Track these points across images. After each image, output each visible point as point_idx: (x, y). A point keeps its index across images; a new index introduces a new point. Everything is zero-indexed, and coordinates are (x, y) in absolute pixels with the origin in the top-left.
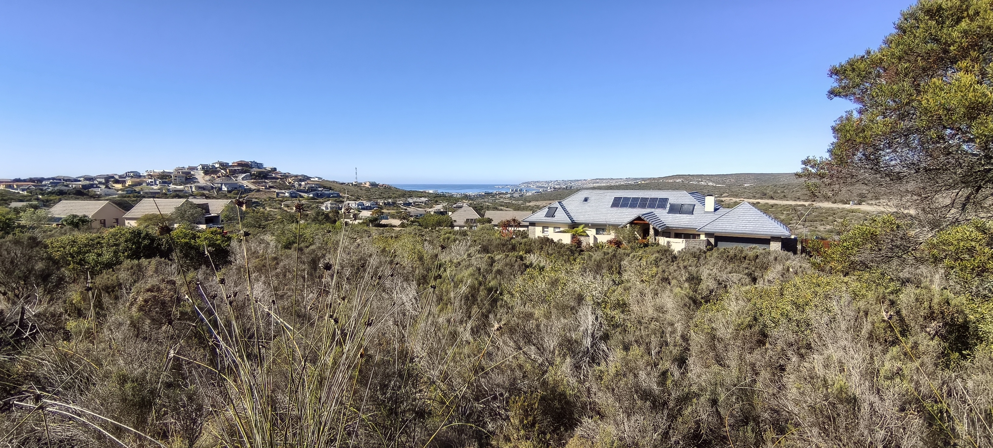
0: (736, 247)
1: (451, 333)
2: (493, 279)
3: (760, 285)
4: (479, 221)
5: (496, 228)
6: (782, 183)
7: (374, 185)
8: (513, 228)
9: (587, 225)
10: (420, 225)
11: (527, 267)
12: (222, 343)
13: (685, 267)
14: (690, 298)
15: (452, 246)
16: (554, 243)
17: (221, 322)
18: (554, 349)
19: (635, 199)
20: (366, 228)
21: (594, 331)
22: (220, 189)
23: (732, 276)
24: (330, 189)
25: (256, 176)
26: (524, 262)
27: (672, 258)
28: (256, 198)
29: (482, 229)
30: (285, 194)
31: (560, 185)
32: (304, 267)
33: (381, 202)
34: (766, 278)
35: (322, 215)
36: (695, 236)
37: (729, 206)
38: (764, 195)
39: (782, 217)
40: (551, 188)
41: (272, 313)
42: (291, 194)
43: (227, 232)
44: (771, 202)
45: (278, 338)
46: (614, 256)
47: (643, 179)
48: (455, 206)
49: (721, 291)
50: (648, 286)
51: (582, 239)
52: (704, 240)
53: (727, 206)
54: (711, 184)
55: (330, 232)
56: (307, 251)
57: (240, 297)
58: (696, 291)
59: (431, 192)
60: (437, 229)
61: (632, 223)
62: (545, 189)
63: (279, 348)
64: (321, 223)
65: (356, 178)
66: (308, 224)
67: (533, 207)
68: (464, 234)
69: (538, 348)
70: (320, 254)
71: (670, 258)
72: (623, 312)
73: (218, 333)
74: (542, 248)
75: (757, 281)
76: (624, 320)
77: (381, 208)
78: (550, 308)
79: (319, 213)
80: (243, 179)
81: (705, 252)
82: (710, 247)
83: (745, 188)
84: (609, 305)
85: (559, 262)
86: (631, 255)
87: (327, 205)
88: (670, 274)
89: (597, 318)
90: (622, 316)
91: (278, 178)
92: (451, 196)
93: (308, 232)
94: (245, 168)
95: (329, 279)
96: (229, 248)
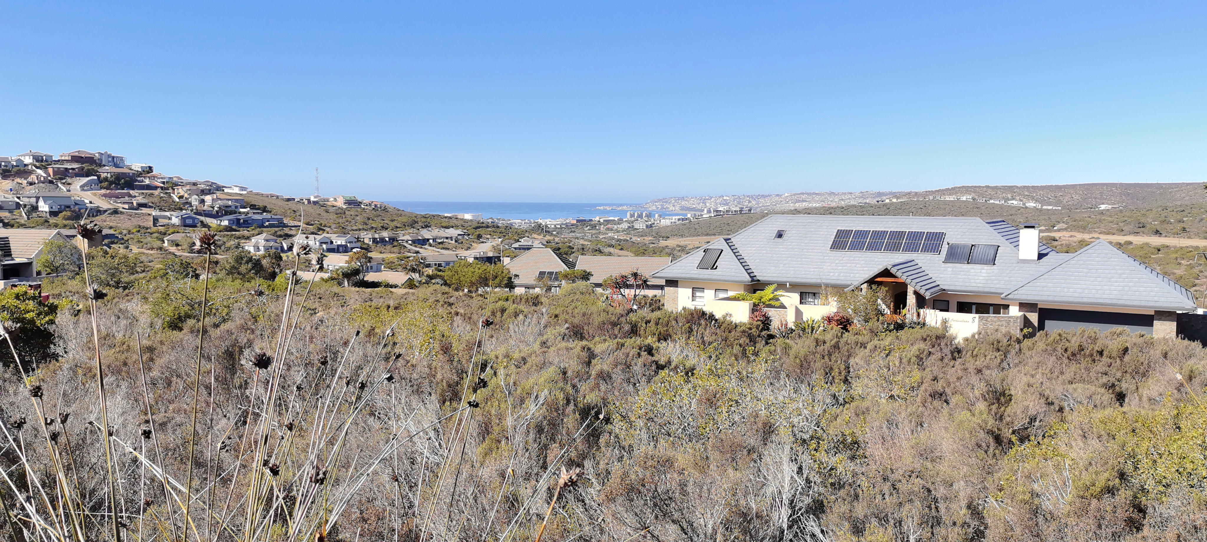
0: (1084, 331)
1: (507, 498)
2: (592, 390)
3: (1131, 405)
4: (566, 276)
5: (599, 290)
6: (1179, 203)
7: (352, 203)
8: (633, 291)
9: (781, 286)
10: (445, 284)
11: (660, 367)
12: (36, 519)
13: (979, 371)
14: (990, 432)
15: (511, 326)
16: (716, 320)
17: (33, 478)
18: (715, 532)
19: (879, 235)
20: (336, 289)
21: (794, 496)
22: (35, 208)
23: (1075, 390)
24: (264, 210)
25: (111, 183)
26: (654, 358)
27: (952, 353)
28: (111, 228)
29: (572, 293)
30: (170, 219)
31: (727, 204)
32: (208, 367)
33: (367, 237)
34: (1145, 393)
35: (247, 262)
36: (999, 308)
37: (1068, 249)
38: (1141, 227)
39: (1179, 272)
40: (709, 212)
41: (142, 458)
42: (183, 219)
43: (48, 297)
44: (1156, 241)
45: (151, 510)
46: (836, 346)
47: (895, 195)
48: (516, 245)
49: (1053, 419)
50: (904, 407)
51: (772, 313)
52: (1017, 318)
53: (1065, 249)
54: (1031, 204)
55: (261, 294)
56: (215, 333)
57: (75, 426)
58: (1001, 418)
59: (468, 216)
60: (480, 291)
61: (871, 282)
62: (698, 213)
63: (155, 529)
64: (244, 277)
65: (318, 189)
66: (218, 281)
67: (673, 249)
68: (536, 301)
69: (683, 529)
70: (243, 340)
71: (949, 353)
72: (853, 458)
73: (28, 499)
74: (690, 331)
75: (1127, 400)
76: (855, 474)
77: (367, 249)
78: (706, 449)
79: (242, 258)
80: (82, 187)
81: (1019, 341)
82: (1030, 330)
83: (1102, 213)
84: (824, 445)
85: (726, 360)
86: (869, 346)
87: (257, 242)
88: (949, 384)
89: (800, 470)
90: (851, 466)
91: (156, 188)
92: (509, 227)
93: (218, 297)
94: (86, 166)
95: (261, 390)
96: (51, 328)
